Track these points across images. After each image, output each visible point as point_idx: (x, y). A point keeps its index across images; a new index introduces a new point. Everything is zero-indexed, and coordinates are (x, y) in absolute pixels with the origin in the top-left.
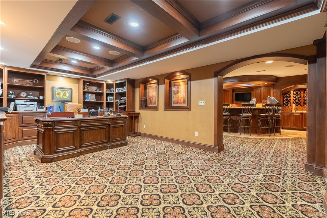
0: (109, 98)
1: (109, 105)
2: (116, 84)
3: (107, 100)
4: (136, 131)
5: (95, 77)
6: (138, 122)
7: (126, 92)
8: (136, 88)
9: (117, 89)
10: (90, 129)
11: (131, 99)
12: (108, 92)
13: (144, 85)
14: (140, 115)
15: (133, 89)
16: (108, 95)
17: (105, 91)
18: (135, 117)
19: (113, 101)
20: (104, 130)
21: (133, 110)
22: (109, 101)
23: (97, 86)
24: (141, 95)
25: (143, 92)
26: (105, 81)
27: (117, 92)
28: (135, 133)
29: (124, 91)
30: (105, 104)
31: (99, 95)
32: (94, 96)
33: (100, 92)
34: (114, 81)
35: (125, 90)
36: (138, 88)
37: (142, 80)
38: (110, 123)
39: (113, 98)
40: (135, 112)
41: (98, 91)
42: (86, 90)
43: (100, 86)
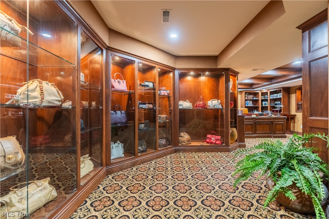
0: (264, 103)
1: (264, 108)
2: (270, 92)
3: (262, 105)
4: (292, 130)
5: (253, 89)
6: (294, 123)
7: (281, 98)
8: (292, 94)
9: (271, 96)
10: (260, 124)
11: (287, 103)
12: (263, 99)
13: (301, 91)
14: (296, 117)
15: (288, 95)
16: (262, 101)
17: (260, 98)
18: (291, 118)
19: (267, 105)
20: (269, 125)
21: (288, 112)
22: (264, 105)
23: (253, 95)
24: (298, 100)
25: (299, 97)
26: (261, 91)
27: (271, 98)
28: (291, 131)
29: (278, 97)
30: (260, 108)
31: (255, 102)
32: (251, 102)
33: (256, 99)
34: (268, 90)
35: (280, 96)
36: (294, 93)
37: (298, 87)
38: (273, 121)
39: (267, 103)
40: (291, 114)
41: (254, 98)
42: (246, 98)
43: (256, 94)
